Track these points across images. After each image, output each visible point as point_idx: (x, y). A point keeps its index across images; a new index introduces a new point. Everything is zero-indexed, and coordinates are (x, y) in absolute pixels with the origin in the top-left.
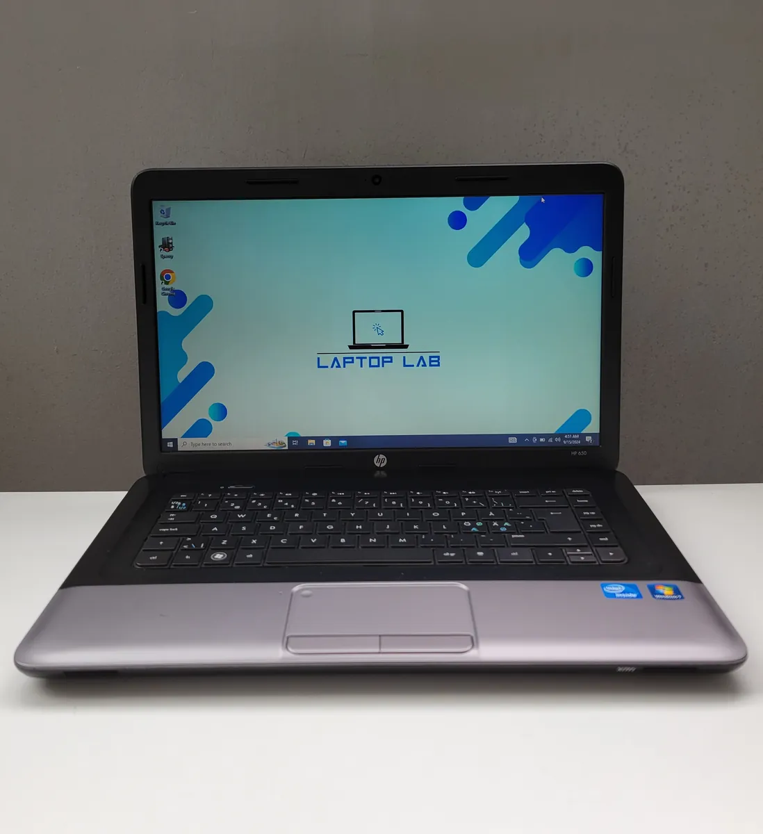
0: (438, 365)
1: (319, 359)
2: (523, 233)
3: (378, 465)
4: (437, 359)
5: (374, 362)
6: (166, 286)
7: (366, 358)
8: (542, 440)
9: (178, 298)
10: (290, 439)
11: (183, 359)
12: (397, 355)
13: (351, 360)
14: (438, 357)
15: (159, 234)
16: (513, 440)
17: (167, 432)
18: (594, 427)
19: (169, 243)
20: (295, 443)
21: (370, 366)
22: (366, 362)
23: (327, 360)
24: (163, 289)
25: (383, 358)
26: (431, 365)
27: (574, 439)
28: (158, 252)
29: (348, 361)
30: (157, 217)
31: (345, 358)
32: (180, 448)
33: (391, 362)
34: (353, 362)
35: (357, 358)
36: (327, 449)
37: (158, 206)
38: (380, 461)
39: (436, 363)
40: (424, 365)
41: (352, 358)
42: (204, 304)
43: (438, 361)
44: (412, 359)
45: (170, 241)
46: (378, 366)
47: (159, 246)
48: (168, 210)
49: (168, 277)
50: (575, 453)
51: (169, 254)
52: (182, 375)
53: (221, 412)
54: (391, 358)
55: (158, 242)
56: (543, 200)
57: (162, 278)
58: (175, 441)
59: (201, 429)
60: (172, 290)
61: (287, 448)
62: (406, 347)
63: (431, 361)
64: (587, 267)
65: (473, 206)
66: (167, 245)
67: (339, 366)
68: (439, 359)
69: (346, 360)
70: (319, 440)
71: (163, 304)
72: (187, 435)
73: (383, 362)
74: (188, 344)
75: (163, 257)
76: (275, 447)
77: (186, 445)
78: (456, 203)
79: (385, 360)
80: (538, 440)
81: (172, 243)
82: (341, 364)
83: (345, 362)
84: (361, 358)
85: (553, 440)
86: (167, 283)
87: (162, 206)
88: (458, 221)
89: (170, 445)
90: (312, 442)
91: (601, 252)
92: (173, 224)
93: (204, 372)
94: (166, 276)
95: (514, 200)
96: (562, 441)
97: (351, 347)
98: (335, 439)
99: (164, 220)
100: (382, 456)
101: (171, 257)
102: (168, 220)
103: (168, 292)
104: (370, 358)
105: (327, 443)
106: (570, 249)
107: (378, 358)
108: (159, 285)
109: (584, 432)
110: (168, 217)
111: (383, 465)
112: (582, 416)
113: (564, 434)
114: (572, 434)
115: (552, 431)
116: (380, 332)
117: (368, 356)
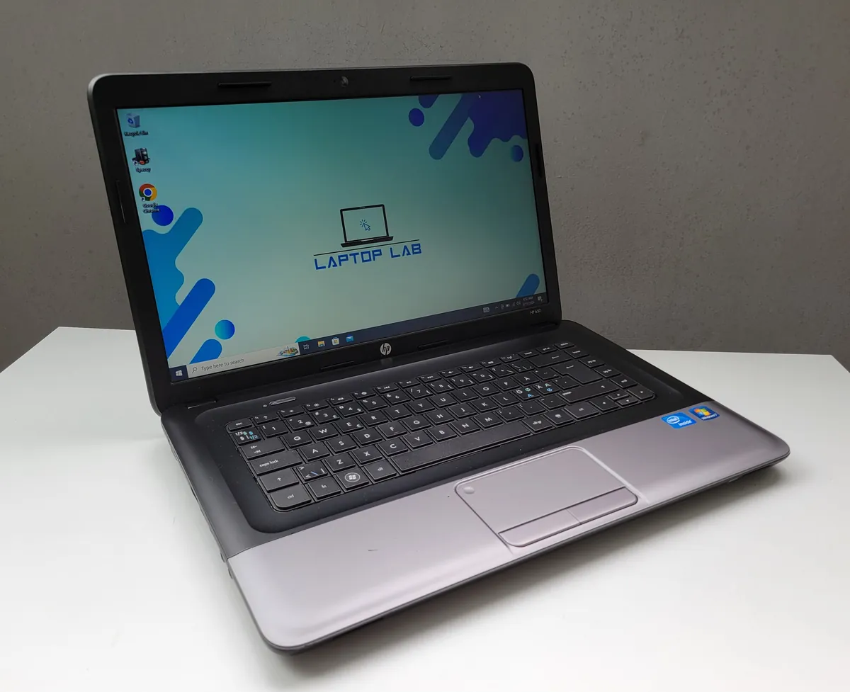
0: (420, 252)
1: (316, 260)
2: (468, 127)
3: (384, 353)
4: (418, 247)
5: (366, 257)
6: (148, 203)
7: (358, 254)
8: (507, 305)
9: (163, 215)
10: (301, 344)
11: (180, 279)
12: (385, 247)
13: (345, 258)
14: (419, 245)
15: (131, 146)
16: (486, 310)
17: (174, 361)
18: (541, 289)
19: (143, 155)
20: (306, 347)
21: (363, 261)
22: (359, 257)
23: (324, 261)
24: (145, 206)
25: (373, 252)
26: (414, 253)
27: (530, 301)
28: (132, 166)
29: (341, 259)
30: (125, 127)
31: (339, 257)
32: (192, 374)
33: (381, 254)
34: (347, 259)
35: (350, 255)
36: (337, 346)
37: (124, 115)
38: (386, 349)
39: (418, 251)
40: (409, 254)
41: (346, 256)
42: (193, 218)
43: (419, 249)
44: (398, 249)
45: (145, 153)
46: (370, 260)
47: (133, 159)
48: (137, 118)
49: (148, 192)
50: (532, 312)
51: (147, 166)
52: (181, 296)
53: (228, 329)
54: (380, 251)
55: (130, 155)
56: (480, 97)
57: (141, 195)
58: (184, 368)
59: (210, 350)
60: (156, 206)
61: (299, 354)
62: (391, 238)
63: (413, 249)
64: (518, 154)
65: (427, 104)
66: (141, 157)
67: (335, 265)
68: (420, 247)
69: (341, 258)
70: (328, 339)
71: (147, 222)
72: (195, 360)
73: (374, 256)
74: (181, 262)
75: (139, 171)
76: (288, 354)
77: (195, 371)
78: (413, 102)
79: (375, 253)
80: (505, 306)
81: (147, 155)
82: (338, 263)
83: (340, 261)
84: (354, 255)
85: (516, 304)
86: (148, 199)
87: (130, 114)
88: (416, 118)
89: (179, 373)
90: (321, 343)
91: (526, 140)
92: (145, 133)
93: (204, 290)
94: (146, 191)
95: (458, 97)
96: (522, 304)
97: (343, 245)
98: (342, 337)
99: (135, 130)
100: (387, 345)
101: (149, 170)
102: (139, 130)
103: (151, 209)
104: (362, 253)
105: (336, 342)
106: (505, 138)
107: (369, 252)
108: (140, 203)
109: (536, 293)
110: (138, 126)
111: (388, 353)
112: (532, 280)
113: (522, 298)
114: (528, 297)
115: (514, 296)
116: (367, 227)
117: (359, 251)
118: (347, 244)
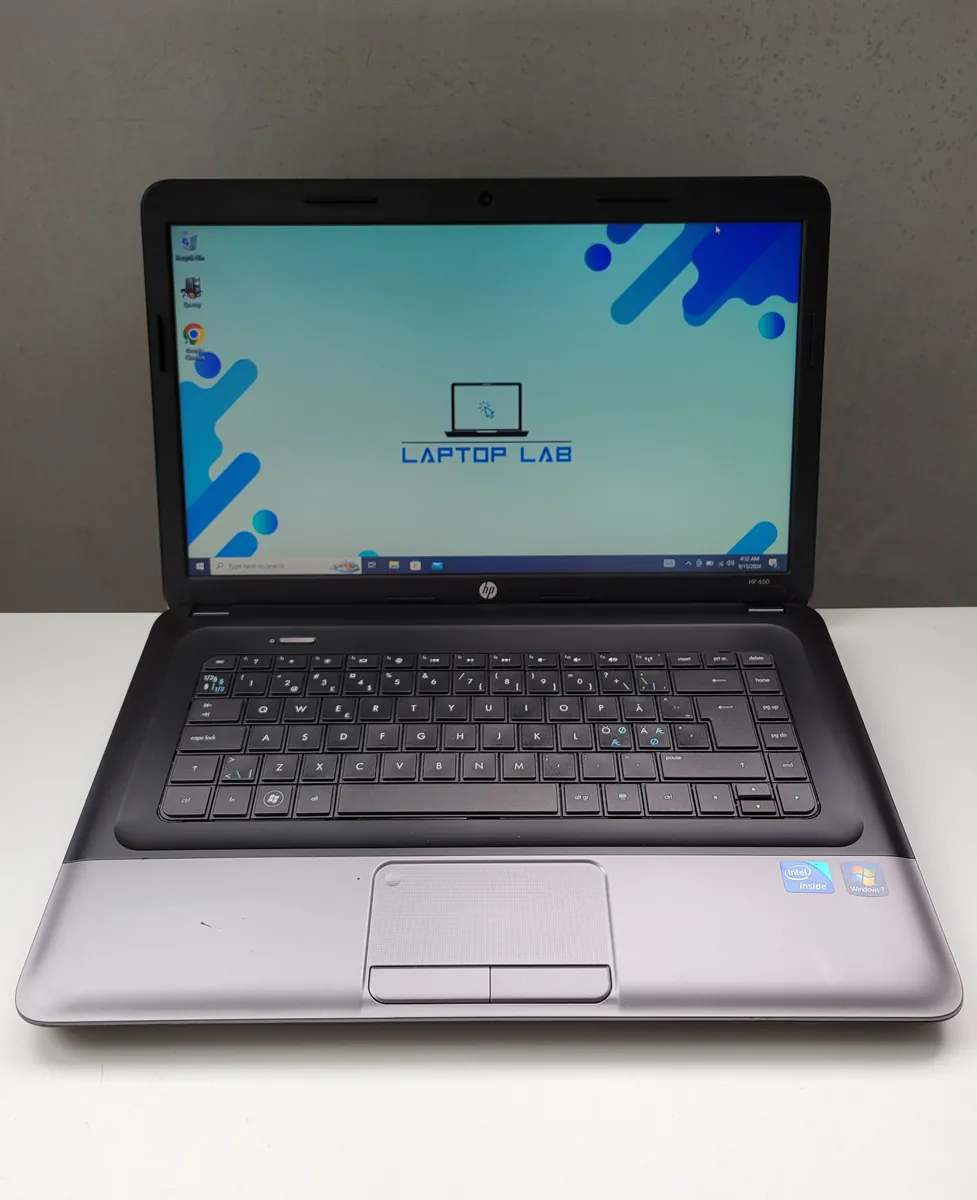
0: (569, 460)
1: (404, 449)
2: (689, 277)
3: (484, 596)
4: (567, 451)
5: (481, 455)
6: (192, 347)
7: (468, 449)
8: (709, 563)
9: (209, 364)
10: (365, 560)
11: (217, 449)
12: (512, 445)
13: (448, 452)
14: (569, 449)
15: (181, 273)
16: (669, 564)
17: (195, 550)
18: (780, 546)
19: (195, 286)
20: (372, 565)
21: (476, 460)
22: (469, 455)
23: (415, 452)
24: (188, 351)
25: (493, 449)
26: (558, 460)
27: (756, 562)
28: (180, 299)
29: (445, 453)
30: (177, 249)
31: (440, 450)
32: (214, 571)
33: (504, 454)
34: (451, 455)
35: (457, 449)
36: (415, 573)
37: (178, 233)
38: (488, 590)
39: (567, 457)
40: (550, 460)
41: (451, 449)
42: (245, 373)
43: (569, 454)
44: (533, 451)
45: (197, 283)
46: (486, 460)
47: (182, 291)
48: (194, 239)
49: (194, 334)
50: (754, 581)
51: (197, 300)
52: (215, 471)
53: (270, 522)
54: (504, 449)
55: (179, 284)
56: (718, 230)
57: (186, 336)
58: (206, 561)
59: (242, 545)
60: (201, 353)
61: (360, 572)
62: (525, 434)
63: (558, 455)
64: (777, 325)
65: (620, 238)
66: (192, 289)
67: (432, 460)
68: (570, 452)
69: (443, 452)
70: (405, 561)
71: (187, 372)
72: (220, 555)
73: (493, 455)
74: (223, 428)
75: (187, 305)
76: (344, 571)
77: (222, 567)
78: (596, 234)
79: (496, 452)
80: (704, 563)
81: (198, 286)
82: (436, 457)
83: (440, 455)
84: (463, 450)
85: (725, 564)
86: (193, 342)
87: (185, 233)
88: (599, 258)
89: (200, 566)
90: (394, 565)
91: (796, 304)
92: (200, 258)
93: (245, 468)
94: (192, 332)
95: (677, 229)
96: (737, 565)
97: (449, 434)
98: (426, 561)
99: (189, 253)
100: (490, 585)
101: (198, 306)
102: (193, 253)
103: (195, 355)
104: (476, 449)
105: (416, 566)
106: (755, 299)
107: (486, 449)
108: (182, 345)
109: (767, 553)
110: (193, 248)
111: (491, 596)
112: (766, 531)
113: (740, 556)
114: (751, 556)
115: (724, 552)
116: (489, 413)
117: (472, 446)
118: (454, 433)
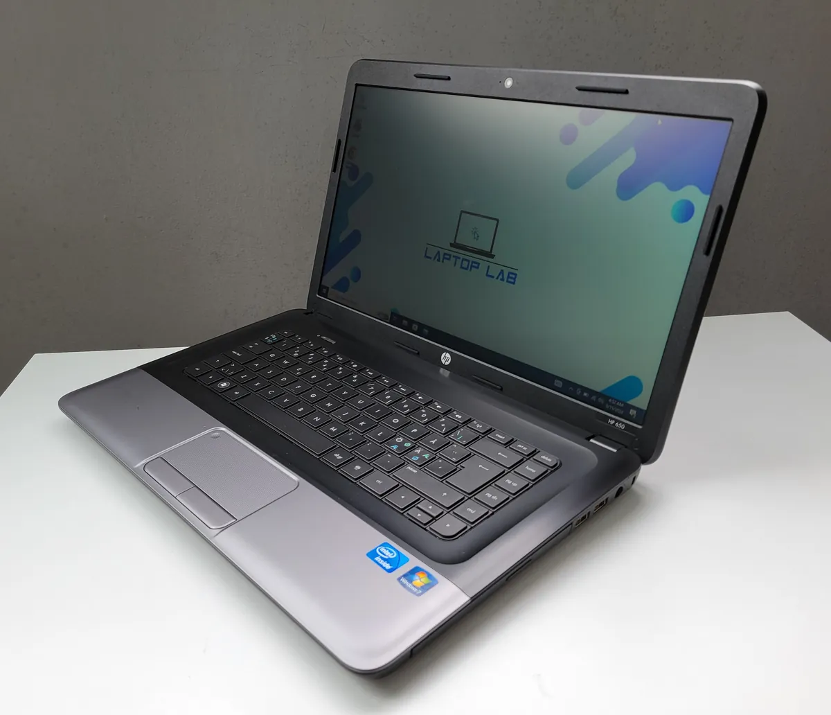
0: (514, 283)
1: (427, 248)
2: (628, 158)
4: (514, 276)
5: (465, 264)
6: (350, 161)
7: (459, 258)
8: (585, 394)
9: (354, 172)
10: (393, 315)
11: (346, 223)
12: (484, 263)
14: (516, 275)
16: (558, 384)
17: (325, 281)
18: (642, 401)
19: (359, 124)
20: (395, 319)
22: (459, 262)
23: (432, 252)
24: (348, 163)
25: (472, 262)
26: (507, 281)
27: (618, 407)
29: (447, 257)
31: (445, 254)
32: (329, 296)
34: (449, 259)
35: (454, 256)
38: (446, 359)
39: (513, 281)
40: (502, 280)
41: (450, 255)
42: (368, 180)
43: (514, 279)
44: (495, 271)
46: (466, 269)
50: (612, 422)
52: (342, 237)
53: (357, 275)
54: (479, 264)
56: (658, 122)
58: (327, 289)
59: (343, 285)
61: (388, 321)
62: (493, 257)
63: (508, 277)
64: (686, 212)
65: (586, 120)
66: (357, 126)
67: (439, 260)
68: (516, 277)
69: (445, 256)
70: (411, 323)
73: (472, 266)
74: (351, 212)
75: (353, 136)
76: (382, 317)
77: (332, 294)
79: (474, 265)
80: (582, 393)
81: (361, 125)
82: (441, 259)
83: (444, 258)
84: (457, 258)
85: (597, 399)
86: (351, 158)
89: (324, 291)
90: (406, 323)
91: (708, 196)
92: (365, 108)
93: (355, 239)
94: (352, 152)
96: (604, 403)
97: (452, 245)
98: (422, 327)
99: (360, 104)
100: (448, 355)
101: (358, 137)
102: (363, 104)
103: (350, 165)
104: (463, 260)
105: (415, 328)
106: (674, 186)
107: (469, 261)
109: (629, 402)
110: (363, 101)
111: (447, 363)
112: (633, 384)
113: (609, 398)
114: (618, 401)
115: (599, 389)
116: (476, 236)
117: (462, 256)
118: (454, 245)
